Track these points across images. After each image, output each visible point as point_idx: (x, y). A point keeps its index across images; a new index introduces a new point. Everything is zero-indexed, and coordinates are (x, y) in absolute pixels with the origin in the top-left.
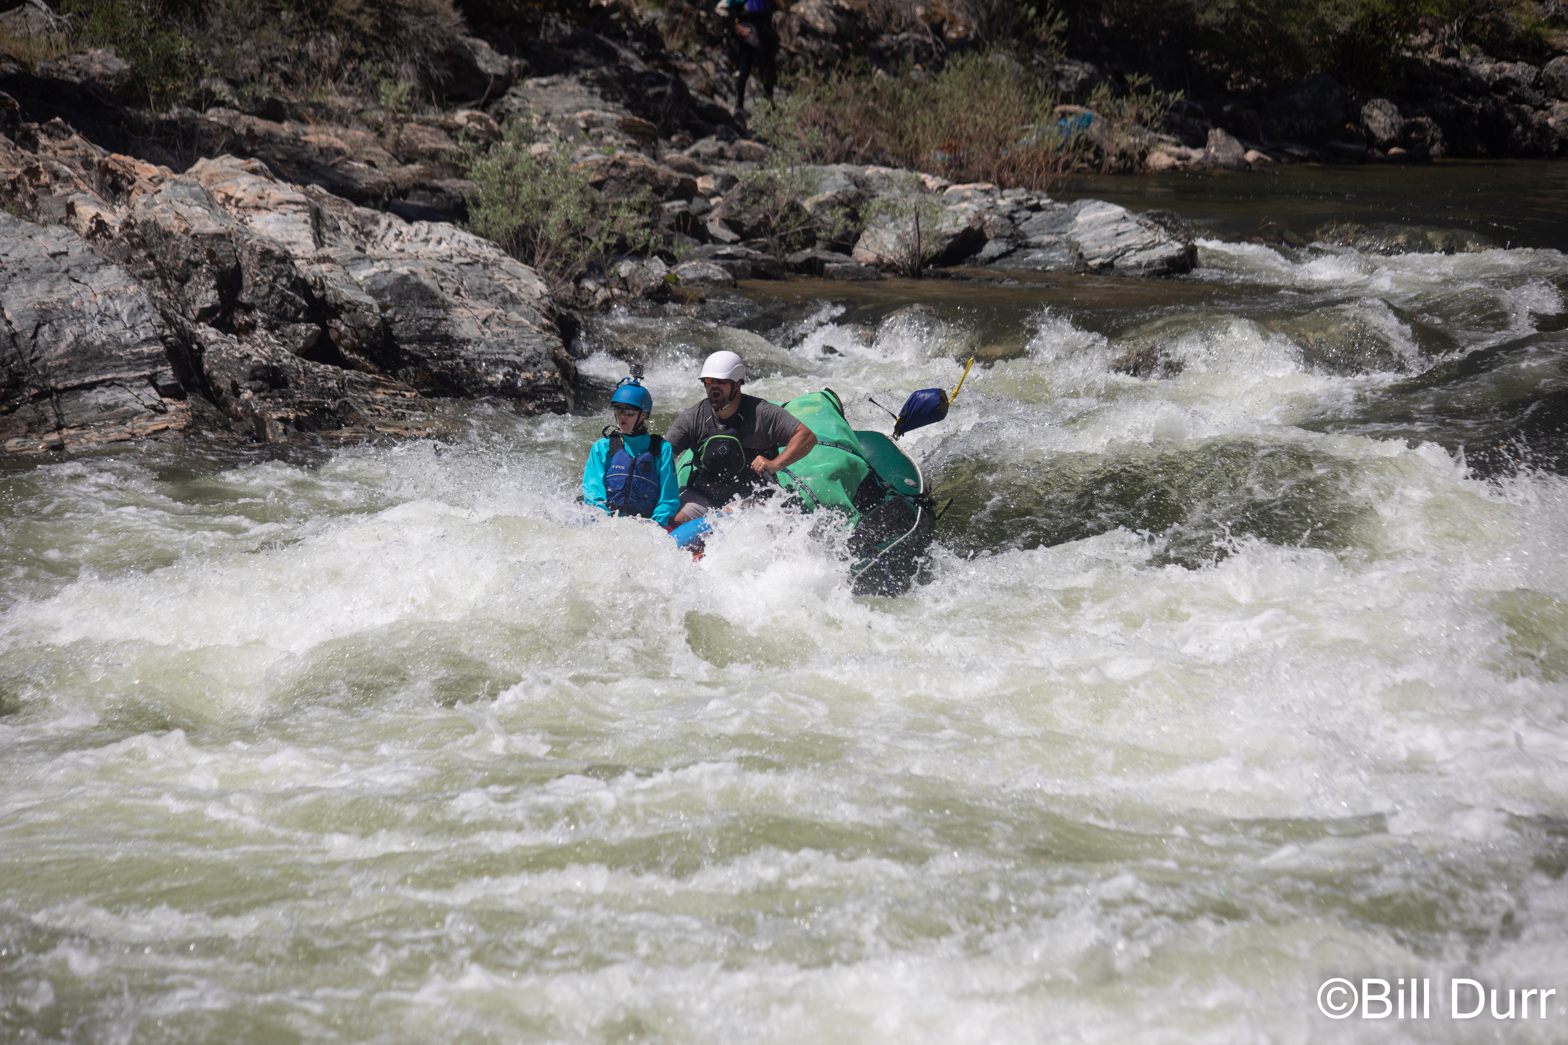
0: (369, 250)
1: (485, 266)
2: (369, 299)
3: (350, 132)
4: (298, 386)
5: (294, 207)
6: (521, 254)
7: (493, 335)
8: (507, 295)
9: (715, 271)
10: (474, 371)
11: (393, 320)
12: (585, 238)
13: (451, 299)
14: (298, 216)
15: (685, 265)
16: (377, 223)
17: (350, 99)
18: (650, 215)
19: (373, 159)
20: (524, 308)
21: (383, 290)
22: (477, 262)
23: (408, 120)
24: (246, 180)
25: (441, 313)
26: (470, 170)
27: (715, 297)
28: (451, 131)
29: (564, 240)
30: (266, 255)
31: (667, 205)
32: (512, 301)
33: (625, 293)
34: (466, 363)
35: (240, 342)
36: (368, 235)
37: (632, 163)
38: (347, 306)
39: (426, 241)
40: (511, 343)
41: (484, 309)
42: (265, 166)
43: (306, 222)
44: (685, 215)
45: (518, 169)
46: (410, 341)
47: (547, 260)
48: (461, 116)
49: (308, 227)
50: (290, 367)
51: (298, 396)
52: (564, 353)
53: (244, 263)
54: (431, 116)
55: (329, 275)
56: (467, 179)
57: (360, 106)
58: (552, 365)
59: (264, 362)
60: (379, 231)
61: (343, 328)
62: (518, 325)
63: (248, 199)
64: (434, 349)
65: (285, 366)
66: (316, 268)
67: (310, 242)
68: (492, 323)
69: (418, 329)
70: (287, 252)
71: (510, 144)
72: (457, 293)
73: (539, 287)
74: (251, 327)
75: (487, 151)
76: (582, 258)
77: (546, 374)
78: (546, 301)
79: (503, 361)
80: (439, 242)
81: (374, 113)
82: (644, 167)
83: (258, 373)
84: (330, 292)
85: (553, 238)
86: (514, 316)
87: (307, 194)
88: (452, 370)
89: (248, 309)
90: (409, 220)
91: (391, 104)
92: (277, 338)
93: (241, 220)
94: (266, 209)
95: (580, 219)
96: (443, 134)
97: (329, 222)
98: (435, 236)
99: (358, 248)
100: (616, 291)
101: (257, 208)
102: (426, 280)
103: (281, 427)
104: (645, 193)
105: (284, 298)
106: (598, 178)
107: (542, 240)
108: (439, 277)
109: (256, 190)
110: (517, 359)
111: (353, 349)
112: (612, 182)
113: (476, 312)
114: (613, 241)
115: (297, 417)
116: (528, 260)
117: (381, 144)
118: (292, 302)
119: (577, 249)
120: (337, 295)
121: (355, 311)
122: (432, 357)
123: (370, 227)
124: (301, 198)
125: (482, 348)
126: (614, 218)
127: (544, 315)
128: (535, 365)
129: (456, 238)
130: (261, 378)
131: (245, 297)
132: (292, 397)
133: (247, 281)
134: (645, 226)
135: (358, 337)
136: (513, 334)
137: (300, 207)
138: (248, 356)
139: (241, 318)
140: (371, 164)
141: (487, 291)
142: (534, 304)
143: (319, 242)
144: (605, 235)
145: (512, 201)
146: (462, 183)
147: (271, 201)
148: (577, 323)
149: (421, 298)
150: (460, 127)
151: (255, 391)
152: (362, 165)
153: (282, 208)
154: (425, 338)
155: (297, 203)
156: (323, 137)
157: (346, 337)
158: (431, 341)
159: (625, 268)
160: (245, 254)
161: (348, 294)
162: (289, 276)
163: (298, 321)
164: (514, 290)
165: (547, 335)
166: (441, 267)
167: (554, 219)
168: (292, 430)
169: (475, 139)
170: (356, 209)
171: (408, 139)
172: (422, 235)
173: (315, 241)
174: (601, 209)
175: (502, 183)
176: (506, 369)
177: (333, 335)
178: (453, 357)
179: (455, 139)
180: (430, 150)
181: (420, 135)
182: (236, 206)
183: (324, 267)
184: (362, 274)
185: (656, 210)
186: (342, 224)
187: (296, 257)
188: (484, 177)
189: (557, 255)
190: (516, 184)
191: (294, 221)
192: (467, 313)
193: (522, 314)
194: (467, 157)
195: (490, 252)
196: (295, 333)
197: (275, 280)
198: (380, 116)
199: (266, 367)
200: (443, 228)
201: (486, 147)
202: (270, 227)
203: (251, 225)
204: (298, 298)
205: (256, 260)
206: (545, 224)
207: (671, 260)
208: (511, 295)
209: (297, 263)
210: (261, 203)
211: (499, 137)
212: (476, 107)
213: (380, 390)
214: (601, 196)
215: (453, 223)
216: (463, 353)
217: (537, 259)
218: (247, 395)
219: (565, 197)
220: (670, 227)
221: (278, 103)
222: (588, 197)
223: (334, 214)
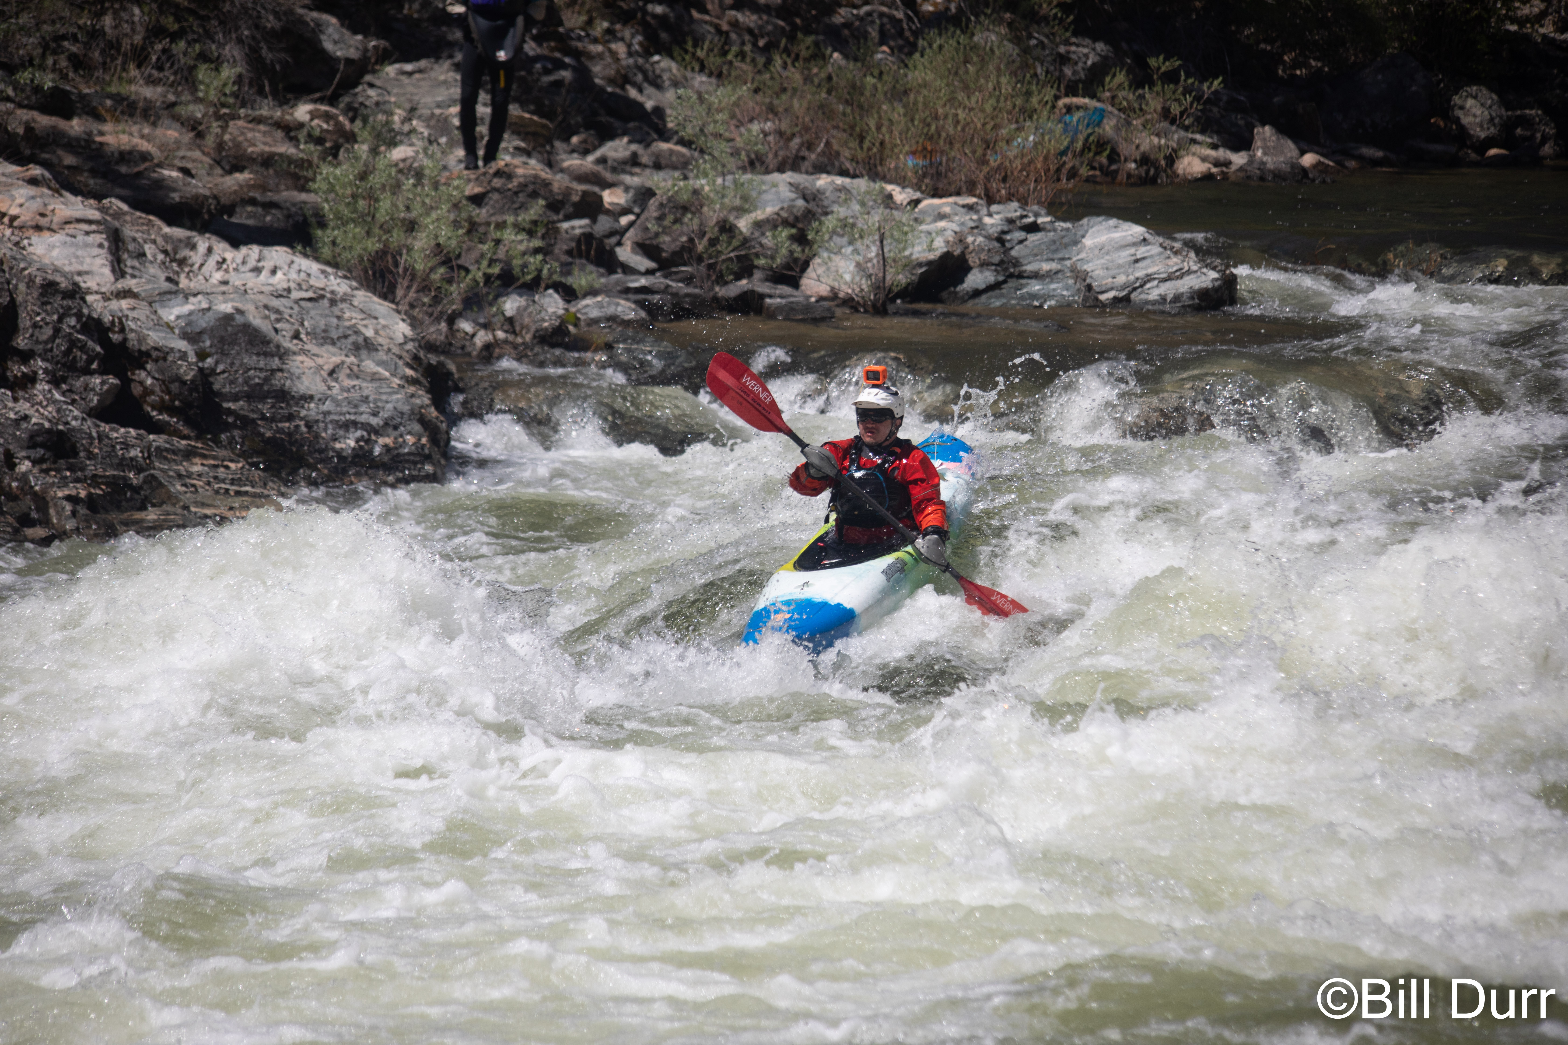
0: (184, 282)
1: (333, 302)
2: (182, 345)
3: (159, 132)
4: (91, 456)
5: (85, 227)
6: (379, 286)
7: (343, 389)
8: (360, 340)
9: (626, 309)
10: (317, 436)
11: (213, 372)
12: (460, 267)
13: (287, 344)
14: (90, 239)
15: (588, 301)
16: (193, 247)
17: (160, 89)
18: (543, 237)
19: (189, 165)
20: (382, 355)
21: (201, 333)
22: (322, 297)
23: (234, 117)
24: (23, 193)
25: (276, 363)
26: (314, 180)
27: (624, 341)
28: (290, 130)
29: (432, 269)
30: (49, 288)
31: (565, 225)
32: (369, 346)
33: (511, 337)
34: (307, 425)
35: (16, 400)
36: (182, 262)
37: (520, 171)
38: (154, 354)
39: (257, 270)
40: (365, 400)
41: (330, 357)
42: (47, 175)
43: (101, 246)
44: (588, 237)
45: (375, 180)
46: (235, 398)
47: (412, 294)
48: (302, 112)
49: (104, 252)
50: (80, 430)
51: (91, 468)
52: (433, 412)
53: (20, 299)
54: (264, 112)
55: (132, 314)
56: (309, 191)
57: (171, 98)
58: (417, 427)
59: (47, 425)
60: (196, 258)
61: (149, 381)
62: (375, 378)
63: (26, 217)
64: (266, 408)
65: (73, 429)
66: (114, 305)
67: (107, 271)
68: (342, 375)
69: (246, 382)
70: (76, 284)
71: (365, 147)
72: (296, 336)
73: (402, 329)
74: (31, 379)
75: (335, 156)
76: (457, 291)
77: (410, 439)
78: (410, 346)
79: (355, 424)
80: (274, 272)
81: (191, 107)
82: (536, 177)
83: (39, 439)
84: (132, 336)
85: (420, 266)
86: (370, 365)
87: (103, 210)
88: (290, 434)
89: (26, 356)
90: (235, 244)
91: (213, 96)
92: (63, 394)
93: (17, 244)
94: (50, 229)
95: (454, 243)
96: (279, 134)
97: (131, 246)
98: (268, 265)
99: (169, 279)
100: (500, 334)
101: (38, 228)
102: (257, 321)
103: (68, 507)
104: (536, 209)
105: (73, 343)
106: (478, 190)
107: (406, 270)
108: (273, 317)
109: (35, 205)
110: (375, 421)
111: (162, 407)
112: (495, 196)
113: (320, 361)
114: (496, 270)
115: (90, 495)
116: (387, 294)
117: (199, 147)
118: (83, 348)
119: (450, 281)
120: (142, 339)
121: (165, 359)
122: (263, 418)
123: (185, 253)
124: (95, 215)
125: (328, 406)
126: (498, 242)
127: (408, 365)
128: (396, 428)
129: (295, 267)
130: (42, 445)
131: (21, 342)
132: (83, 469)
133: (24, 321)
134: (537, 251)
135: (169, 392)
136: (368, 389)
137: (94, 227)
138: (26, 418)
139: (17, 369)
140: (186, 172)
141: (334, 335)
142: (396, 350)
143: (119, 272)
144: (485, 263)
145: (367, 219)
146: (303, 196)
147: (56, 219)
148: (449, 374)
149: (250, 343)
150: (301, 125)
151: (35, 462)
152: (175, 174)
153: (70, 229)
154: (254, 394)
155: (89, 222)
156: (124, 138)
157: (152, 392)
158: (263, 398)
159: (511, 305)
160: (22, 287)
161: (155, 338)
162: (79, 315)
163: (91, 373)
164: (370, 333)
165: (412, 389)
166: (275, 303)
167: (421, 242)
168: (83, 511)
169: (320, 141)
170: (167, 230)
171: (233, 140)
172: (252, 263)
173: (113, 271)
174: (482, 229)
175: (354, 196)
176: (359, 433)
177: (137, 390)
178: (290, 418)
179: (294, 140)
180: (262, 154)
181: (250, 135)
182: (11, 225)
183: (125, 304)
184: (173, 312)
185: (551, 231)
186: (149, 249)
187: (89, 291)
188: (332, 189)
189: (424, 289)
190: (372, 197)
191: (86, 245)
192: (309, 362)
193: (380, 363)
194: (310, 163)
195: (338, 285)
196: (86, 388)
197: (60, 320)
198: (198, 110)
199: (49, 431)
200: (278, 254)
201: (334, 152)
202: (55, 253)
203: (31, 249)
204: (90, 343)
205: (35, 294)
206: (409, 249)
207: (569, 294)
208: (366, 339)
209: (90, 298)
210: (43, 222)
211: (351, 138)
212: (321, 100)
213: (197, 460)
214: (482, 214)
215: (292, 247)
216: (303, 413)
217: (400, 293)
218: (25, 466)
219: (434, 215)
220: (569, 253)
221: (66, 93)
222: (464, 215)
223: (138, 235)
